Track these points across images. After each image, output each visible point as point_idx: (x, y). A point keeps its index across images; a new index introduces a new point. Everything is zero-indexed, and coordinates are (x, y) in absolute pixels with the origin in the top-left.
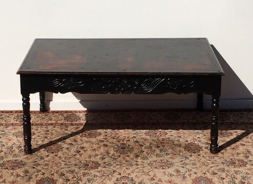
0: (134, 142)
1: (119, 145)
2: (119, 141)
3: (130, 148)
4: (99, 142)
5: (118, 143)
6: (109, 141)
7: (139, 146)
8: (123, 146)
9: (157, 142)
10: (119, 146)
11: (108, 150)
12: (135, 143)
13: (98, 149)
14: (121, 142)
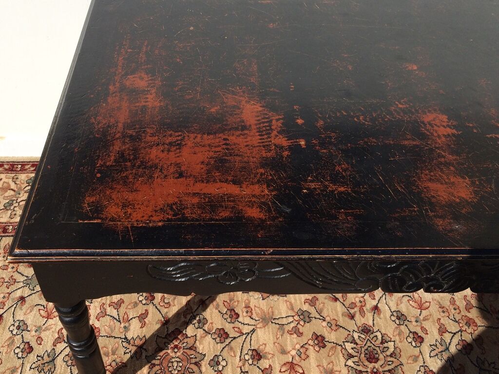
0: (392, 317)
1: (356, 335)
2: (352, 311)
3: (388, 353)
4: (297, 318)
5: (351, 325)
6: (325, 314)
7: (414, 344)
8: (369, 344)
9: (457, 320)
10: (357, 344)
11: (330, 366)
12: (397, 322)
13: (303, 363)
14: (360, 320)
